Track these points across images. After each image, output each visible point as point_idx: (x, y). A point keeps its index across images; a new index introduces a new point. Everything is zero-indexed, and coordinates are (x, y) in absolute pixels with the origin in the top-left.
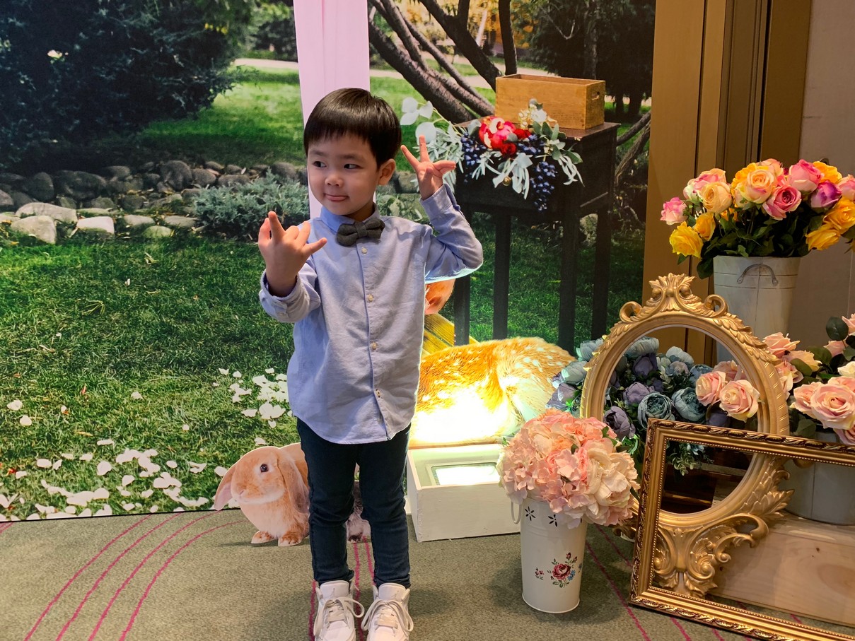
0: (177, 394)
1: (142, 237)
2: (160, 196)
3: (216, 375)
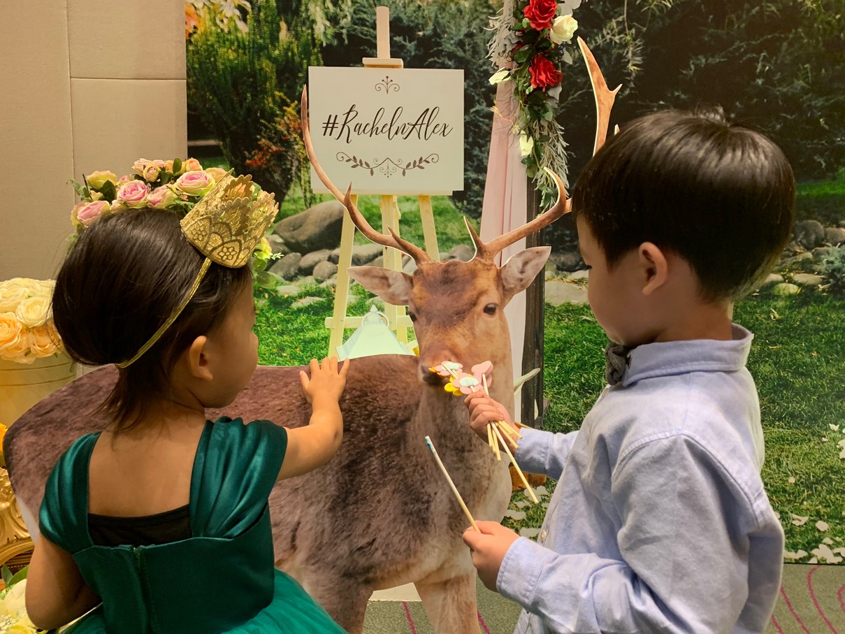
0: (787, 447)
1: (770, 294)
2: (791, 254)
3: (826, 430)
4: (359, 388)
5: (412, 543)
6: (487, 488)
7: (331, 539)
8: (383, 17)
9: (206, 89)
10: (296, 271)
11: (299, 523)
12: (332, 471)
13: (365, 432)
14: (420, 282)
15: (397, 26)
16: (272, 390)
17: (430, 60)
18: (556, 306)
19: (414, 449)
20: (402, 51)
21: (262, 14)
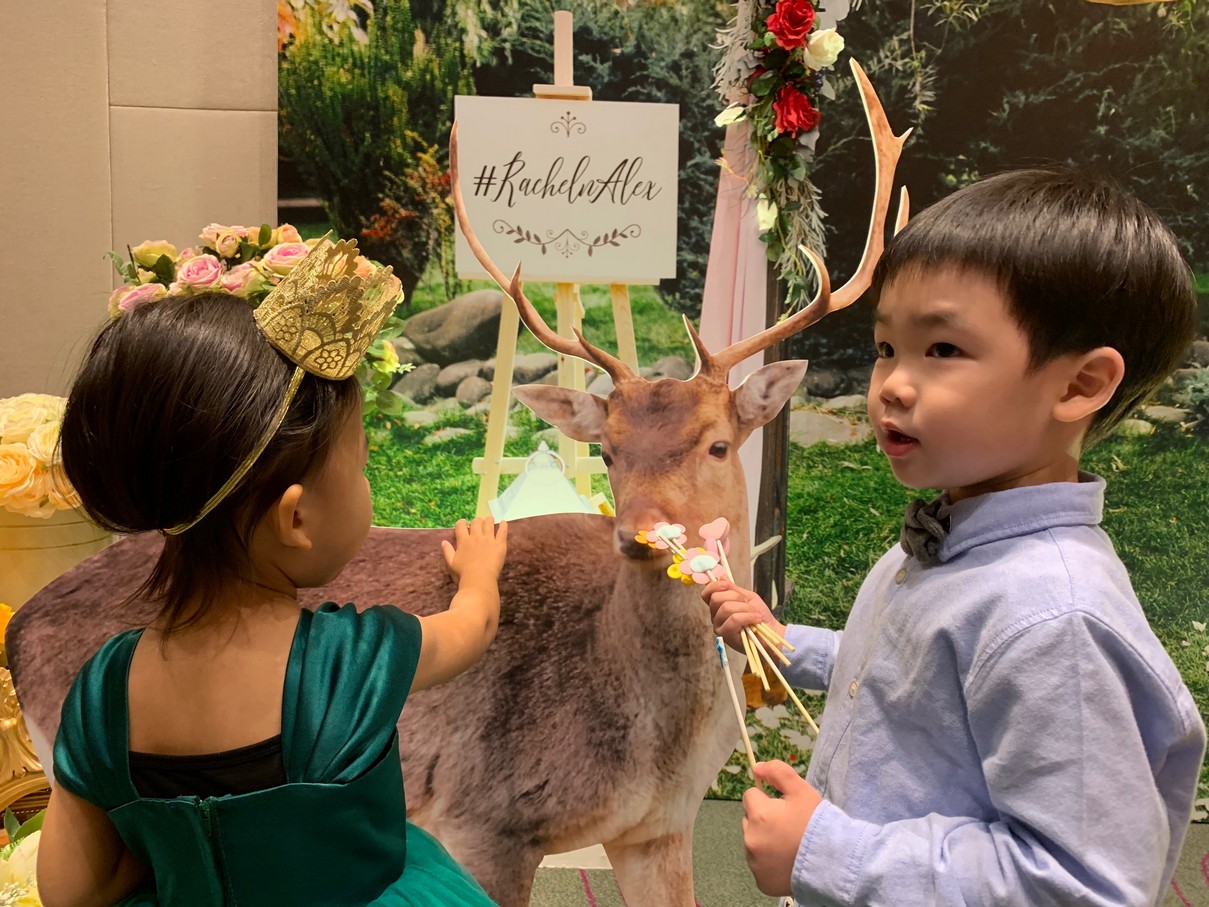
4: (527, 561)
5: (602, 787)
6: (710, 709)
7: (483, 780)
8: (563, 27)
9: (306, 125)
10: (432, 391)
11: (437, 757)
12: (487, 681)
13: (535, 625)
14: (619, 409)
15: (583, 40)
16: (402, 563)
17: (630, 90)
18: (805, 447)
19: (606, 651)
20: (591, 76)
21: (388, 18)
